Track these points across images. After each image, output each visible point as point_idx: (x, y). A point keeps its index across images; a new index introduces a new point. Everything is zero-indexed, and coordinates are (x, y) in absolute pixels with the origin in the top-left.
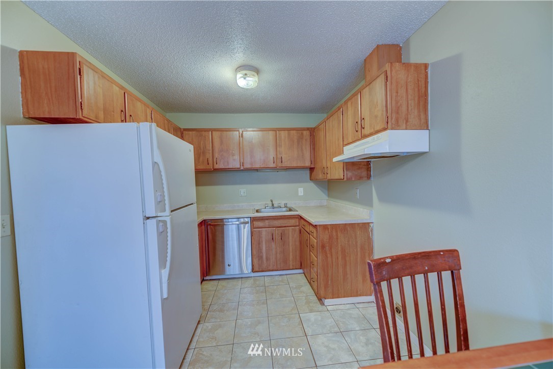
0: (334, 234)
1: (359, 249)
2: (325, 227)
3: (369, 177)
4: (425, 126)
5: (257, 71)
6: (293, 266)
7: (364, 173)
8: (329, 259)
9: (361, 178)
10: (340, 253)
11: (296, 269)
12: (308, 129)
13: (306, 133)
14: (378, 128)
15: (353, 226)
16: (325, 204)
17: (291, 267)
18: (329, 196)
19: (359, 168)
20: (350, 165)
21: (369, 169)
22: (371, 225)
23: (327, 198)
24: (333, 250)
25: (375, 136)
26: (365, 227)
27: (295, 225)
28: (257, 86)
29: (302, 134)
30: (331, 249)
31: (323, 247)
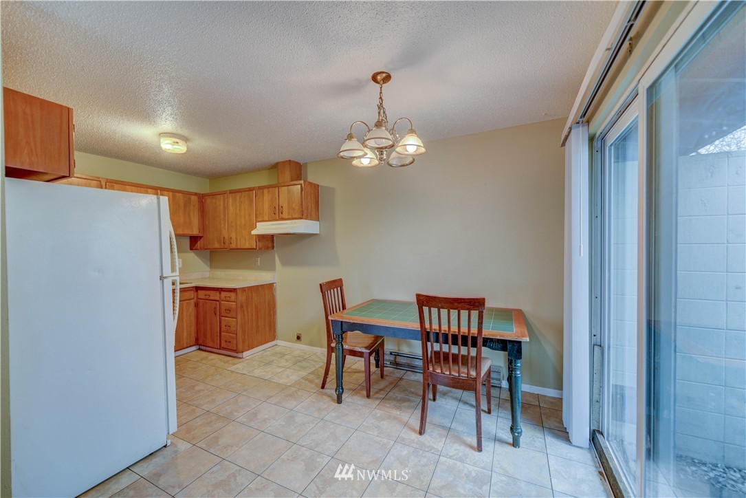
0: (250, 295)
1: (267, 305)
2: (243, 289)
3: (273, 247)
4: (317, 219)
5: (186, 139)
6: (187, 343)
7: (270, 245)
8: (246, 317)
9: (268, 248)
10: (254, 310)
11: (190, 346)
12: (196, 194)
13: (194, 198)
14: (296, 216)
15: (262, 286)
16: (208, 276)
17: (185, 346)
18: (211, 267)
19: (267, 240)
20: (261, 237)
21: (273, 241)
22: (275, 285)
23: (209, 270)
24: (249, 310)
25: (293, 221)
26: (270, 287)
27: (190, 298)
28: (185, 153)
29: (190, 199)
30: (247, 307)
31: (242, 307)
